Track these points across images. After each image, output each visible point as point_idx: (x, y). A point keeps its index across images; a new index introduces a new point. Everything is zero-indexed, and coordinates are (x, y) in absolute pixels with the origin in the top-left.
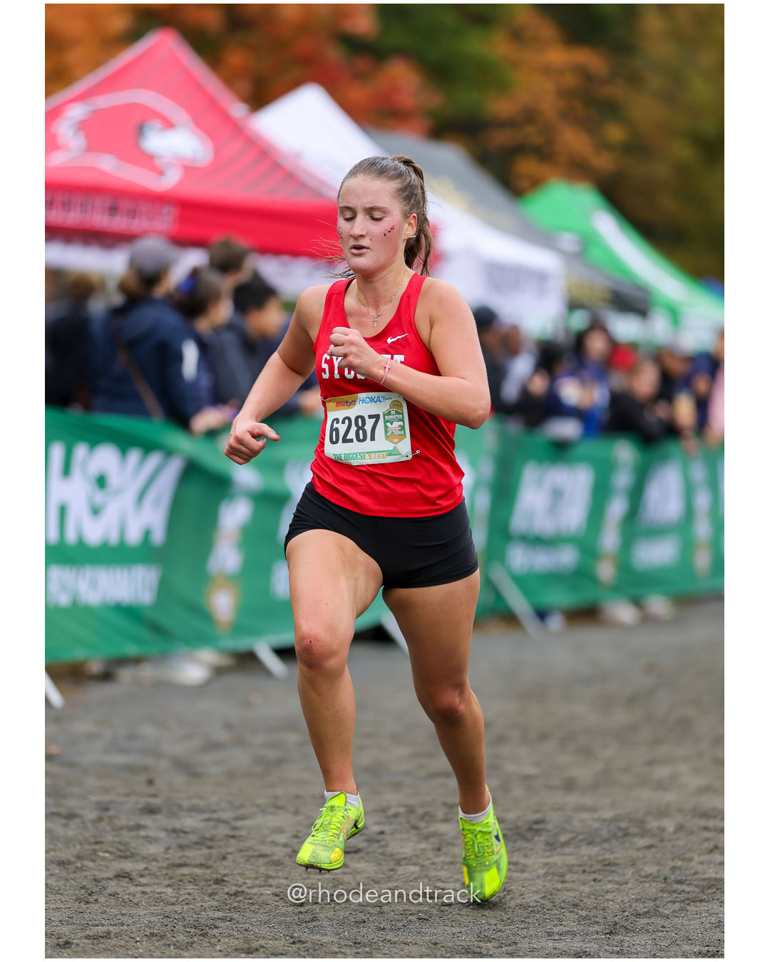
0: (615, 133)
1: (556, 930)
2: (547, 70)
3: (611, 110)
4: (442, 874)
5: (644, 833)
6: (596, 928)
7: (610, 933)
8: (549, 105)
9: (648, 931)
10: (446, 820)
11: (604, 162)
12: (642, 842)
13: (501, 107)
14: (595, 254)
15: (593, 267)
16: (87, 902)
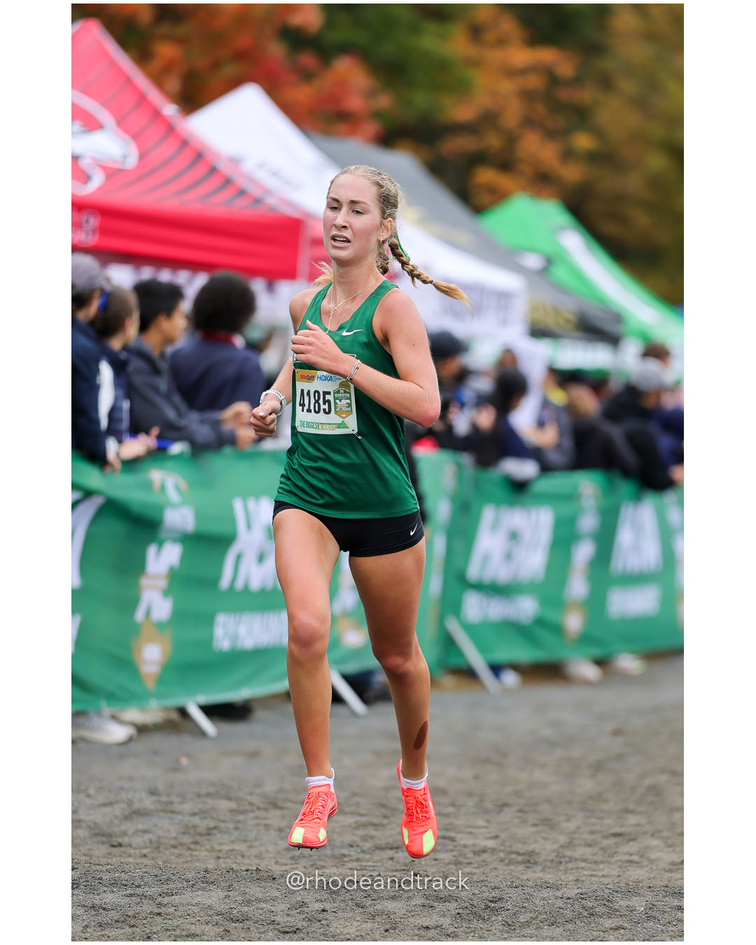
0: (583, 141)
2: (512, 73)
3: (581, 116)
5: (613, 912)
8: (512, 115)
11: (572, 173)
13: (458, 111)
14: (560, 273)
15: (561, 289)
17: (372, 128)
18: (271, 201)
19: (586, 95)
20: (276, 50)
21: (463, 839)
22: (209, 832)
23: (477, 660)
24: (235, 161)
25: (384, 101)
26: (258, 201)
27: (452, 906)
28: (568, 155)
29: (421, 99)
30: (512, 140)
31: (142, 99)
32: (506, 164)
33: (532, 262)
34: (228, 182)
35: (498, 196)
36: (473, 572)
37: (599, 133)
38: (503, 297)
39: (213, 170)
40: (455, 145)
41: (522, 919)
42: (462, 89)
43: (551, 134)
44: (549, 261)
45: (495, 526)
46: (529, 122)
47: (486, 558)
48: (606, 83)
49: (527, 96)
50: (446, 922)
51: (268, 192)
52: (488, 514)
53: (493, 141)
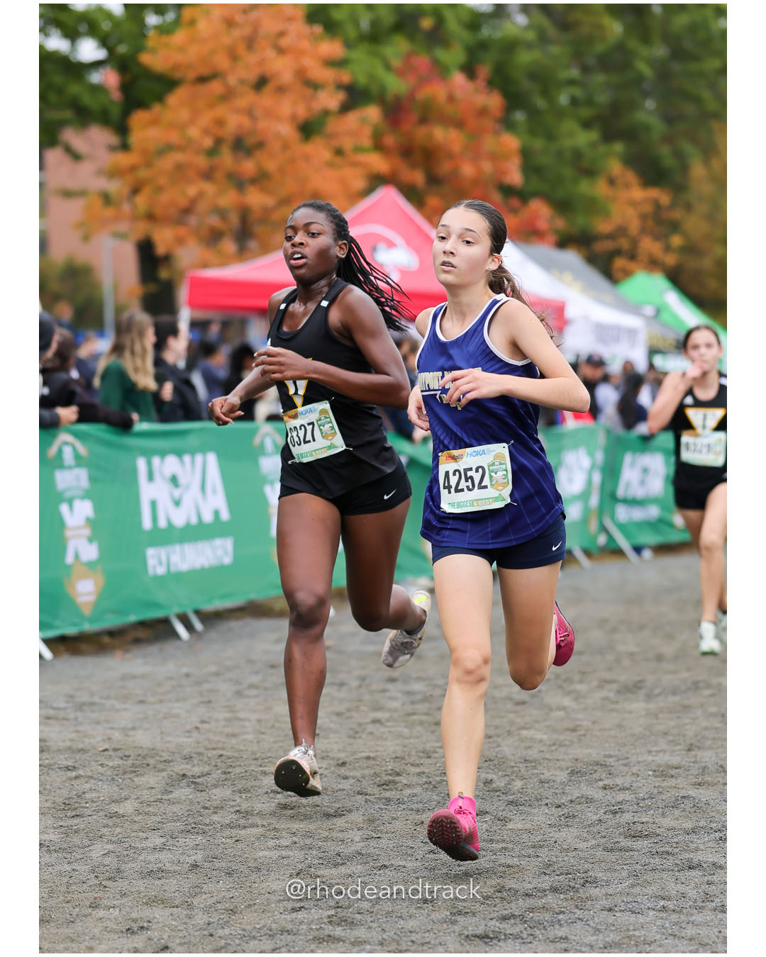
0: (676, 240)
1: (654, 749)
2: (633, 203)
3: (675, 227)
4: (580, 716)
5: (708, 686)
6: (679, 747)
7: (689, 750)
8: (634, 226)
9: (712, 748)
10: (581, 682)
11: (671, 260)
12: (707, 692)
13: (603, 227)
14: (665, 317)
15: (665, 326)
16: (355, 738)
17: (552, 238)
19: (677, 214)
20: (497, 197)
21: (621, 648)
23: (624, 544)
25: (560, 223)
27: (615, 686)
28: (668, 249)
29: (581, 220)
30: (635, 243)
32: (632, 256)
33: (649, 311)
35: (627, 274)
36: (621, 492)
37: (685, 235)
38: (632, 333)
40: (601, 247)
41: (657, 691)
42: (606, 214)
43: (657, 238)
44: (658, 311)
45: (633, 464)
46: (643, 231)
47: (628, 485)
48: (688, 207)
49: (643, 217)
50: (612, 695)
52: (628, 458)
53: (624, 244)
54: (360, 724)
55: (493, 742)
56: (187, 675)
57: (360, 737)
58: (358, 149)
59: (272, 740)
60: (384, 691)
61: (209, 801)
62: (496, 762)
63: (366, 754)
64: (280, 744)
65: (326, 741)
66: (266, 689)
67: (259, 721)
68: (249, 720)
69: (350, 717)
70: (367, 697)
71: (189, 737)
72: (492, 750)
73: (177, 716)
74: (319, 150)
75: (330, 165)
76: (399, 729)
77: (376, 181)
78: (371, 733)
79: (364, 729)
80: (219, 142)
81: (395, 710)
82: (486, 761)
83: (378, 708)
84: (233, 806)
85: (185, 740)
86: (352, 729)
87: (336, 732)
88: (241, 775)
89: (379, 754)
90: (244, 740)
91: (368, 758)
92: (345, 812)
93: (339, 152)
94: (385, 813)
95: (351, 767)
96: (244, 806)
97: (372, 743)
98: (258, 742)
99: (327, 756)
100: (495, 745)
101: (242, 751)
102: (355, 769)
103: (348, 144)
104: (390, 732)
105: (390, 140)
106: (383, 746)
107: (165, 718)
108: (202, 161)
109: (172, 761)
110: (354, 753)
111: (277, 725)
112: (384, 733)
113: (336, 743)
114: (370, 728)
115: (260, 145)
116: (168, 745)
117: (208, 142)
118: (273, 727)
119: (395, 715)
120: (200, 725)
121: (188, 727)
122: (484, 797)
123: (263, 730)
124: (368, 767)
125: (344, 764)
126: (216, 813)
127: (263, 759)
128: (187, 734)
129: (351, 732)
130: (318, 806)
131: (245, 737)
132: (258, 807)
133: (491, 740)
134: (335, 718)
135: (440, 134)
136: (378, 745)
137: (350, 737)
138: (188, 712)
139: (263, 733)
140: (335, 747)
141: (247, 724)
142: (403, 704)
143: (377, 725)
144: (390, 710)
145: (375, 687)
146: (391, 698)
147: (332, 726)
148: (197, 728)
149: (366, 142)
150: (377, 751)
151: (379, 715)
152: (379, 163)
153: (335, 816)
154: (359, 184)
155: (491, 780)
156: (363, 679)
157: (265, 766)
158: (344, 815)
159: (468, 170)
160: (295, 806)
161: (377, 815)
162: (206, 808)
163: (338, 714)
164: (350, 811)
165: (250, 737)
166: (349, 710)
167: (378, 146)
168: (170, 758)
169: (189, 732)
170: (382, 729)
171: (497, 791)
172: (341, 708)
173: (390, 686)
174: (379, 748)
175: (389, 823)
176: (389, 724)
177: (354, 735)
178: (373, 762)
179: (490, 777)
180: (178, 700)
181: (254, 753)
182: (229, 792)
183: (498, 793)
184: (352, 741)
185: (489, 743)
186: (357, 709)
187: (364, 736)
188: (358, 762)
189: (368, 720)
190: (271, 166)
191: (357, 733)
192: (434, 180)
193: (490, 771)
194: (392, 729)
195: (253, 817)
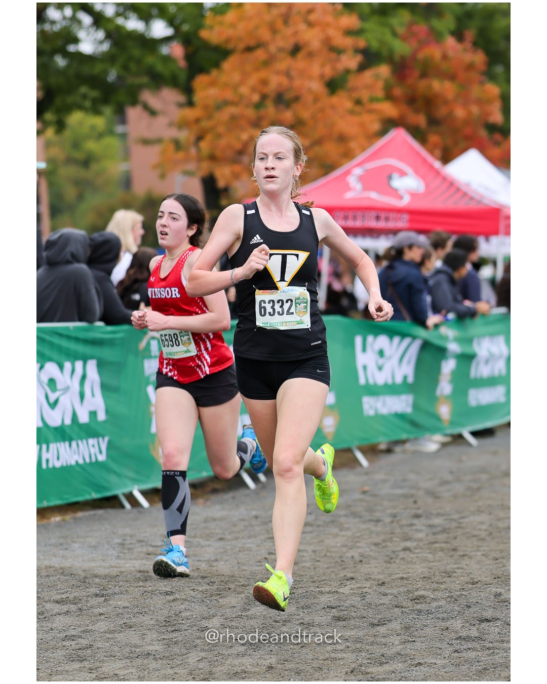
16: (390, 563)
18: (486, 202)
20: (483, 133)
22: (478, 489)
24: (468, 185)
26: (479, 202)
31: (425, 161)
34: (465, 194)
39: (458, 190)
51: (482, 197)
54: (394, 552)
55: (500, 563)
56: (256, 517)
57: (395, 562)
58: (373, 100)
59: (325, 566)
60: (412, 525)
61: (279, 616)
62: (503, 579)
63: (400, 576)
64: (332, 570)
65: (367, 566)
66: (318, 526)
67: (314, 551)
68: (306, 551)
69: (385, 547)
70: (398, 530)
71: (260, 566)
72: (499, 569)
73: (249, 549)
74: (342, 101)
75: (352, 112)
76: (425, 555)
77: (389, 124)
78: (403, 559)
79: (398, 556)
80: (264, 97)
81: (421, 540)
82: (495, 578)
83: (407, 538)
84: (298, 619)
85: (257, 568)
86: (387, 556)
87: (375, 559)
88: (303, 595)
89: (410, 575)
90: (303, 567)
91: (402, 578)
92: (386, 622)
93: (358, 102)
94: (418, 622)
95: (389, 586)
96: (307, 619)
97: (404, 567)
98: (315, 568)
99: (370, 578)
100: (501, 566)
101: (302, 575)
102: (392, 587)
103: (365, 95)
104: (417, 557)
105: (398, 91)
106: (412, 569)
107: (240, 551)
108: (251, 113)
109: (248, 585)
110: (390, 575)
111: (329, 554)
112: (412, 558)
113: (376, 567)
114: (402, 555)
115: (297, 99)
116: (244, 572)
117: (256, 98)
118: (325, 556)
119: (421, 544)
120: (267, 557)
121: (259, 558)
122: (495, 606)
123: (318, 559)
124: (402, 586)
125: (383, 583)
126: (285, 625)
127: (319, 582)
128: (259, 564)
129: (387, 558)
130: (364, 617)
131: (304, 564)
132: (318, 619)
133: (497, 562)
134: (374, 548)
135: (437, 85)
136: (408, 568)
137: (386, 562)
138: (258, 546)
139: (319, 561)
140: (376, 571)
141: (305, 554)
142: (427, 535)
143: (407, 552)
144: (416, 540)
145: (404, 522)
146: (417, 531)
147: (372, 554)
148: (266, 558)
149: (380, 94)
150: (409, 573)
151: (408, 544)
152: (389, 110)
153: (378, 625)
154: (376, 126)
155: (500, 593)
156: (395, 516)
157: (322, 587)
158: (385, 624)
159: (460, 113)
160: (346, 618)
161: (411, 623)
162: (277, 621)
163: (376, 544)
164: (390, 621)
165: (308, 564)
166: (384, 541)
167: (389, 97)
168: (246, 583)
169: (260, 562)
170: (412, 555)
171: (505, 602)
172: (378, 540)
173: (416, 521)
174: (410, 570)
175: (421, 630)
176: (417, 551)
177: (390, 560)
178: (406, 582)
179: (499, 590)
180: (249, 537)
181: (311, 577)
182: (294, 609)
183: (505, 604)
184: (389, 565)
185: (496, 563)
186: (391, 540)
187: (397, 561)
188: (394, 582)
189: (400, 549)
190: (305, 115)
191: (392, 559)
192: (433, 122)
193: (499, 586)
194: (419, 555)
195: (314, 628)
